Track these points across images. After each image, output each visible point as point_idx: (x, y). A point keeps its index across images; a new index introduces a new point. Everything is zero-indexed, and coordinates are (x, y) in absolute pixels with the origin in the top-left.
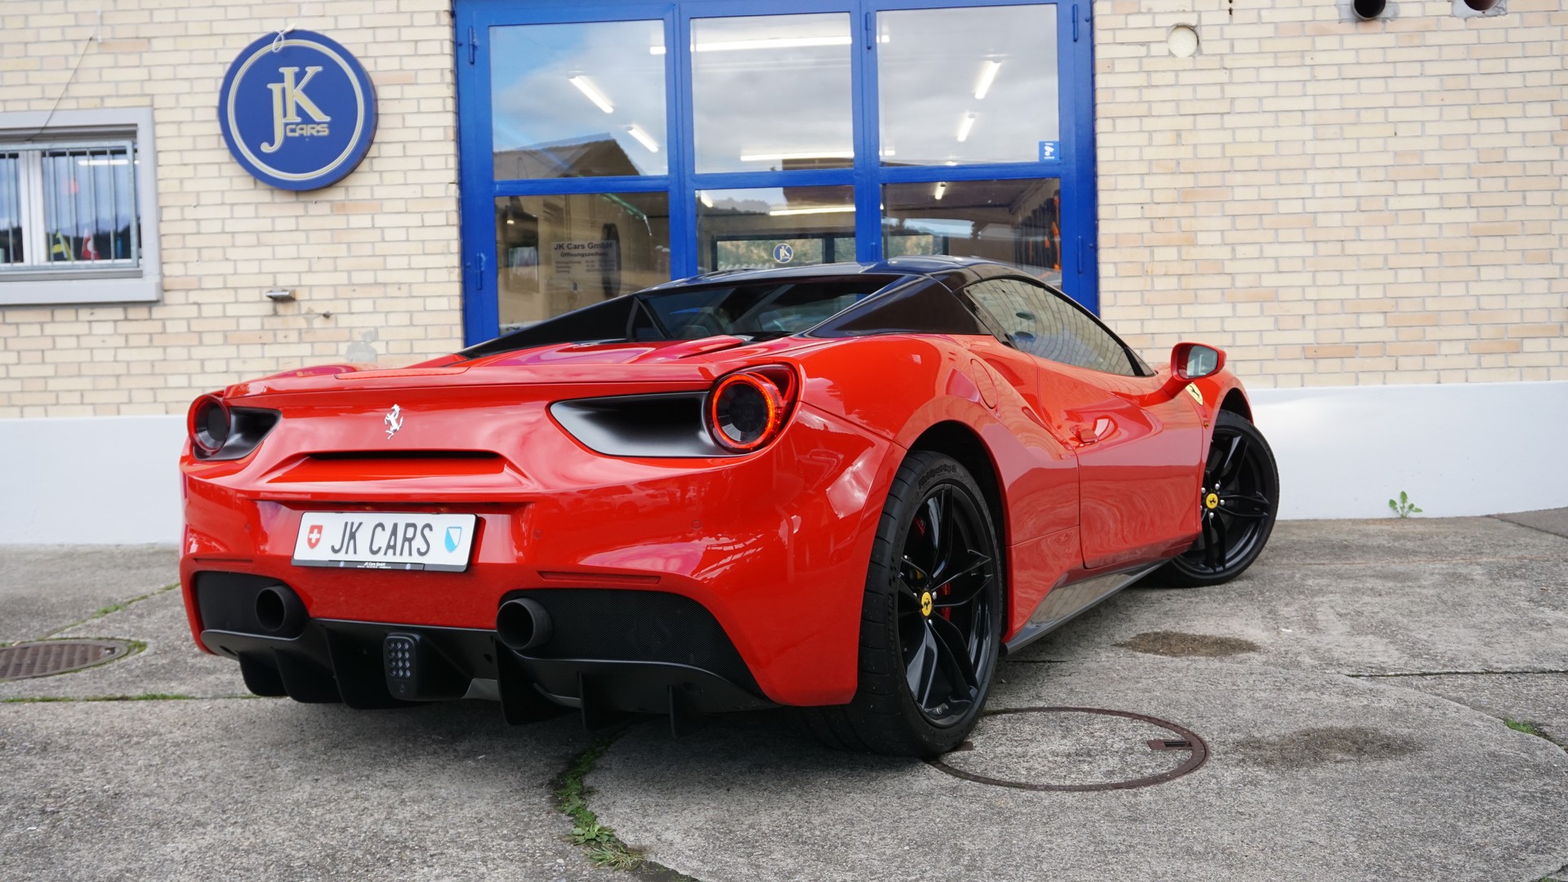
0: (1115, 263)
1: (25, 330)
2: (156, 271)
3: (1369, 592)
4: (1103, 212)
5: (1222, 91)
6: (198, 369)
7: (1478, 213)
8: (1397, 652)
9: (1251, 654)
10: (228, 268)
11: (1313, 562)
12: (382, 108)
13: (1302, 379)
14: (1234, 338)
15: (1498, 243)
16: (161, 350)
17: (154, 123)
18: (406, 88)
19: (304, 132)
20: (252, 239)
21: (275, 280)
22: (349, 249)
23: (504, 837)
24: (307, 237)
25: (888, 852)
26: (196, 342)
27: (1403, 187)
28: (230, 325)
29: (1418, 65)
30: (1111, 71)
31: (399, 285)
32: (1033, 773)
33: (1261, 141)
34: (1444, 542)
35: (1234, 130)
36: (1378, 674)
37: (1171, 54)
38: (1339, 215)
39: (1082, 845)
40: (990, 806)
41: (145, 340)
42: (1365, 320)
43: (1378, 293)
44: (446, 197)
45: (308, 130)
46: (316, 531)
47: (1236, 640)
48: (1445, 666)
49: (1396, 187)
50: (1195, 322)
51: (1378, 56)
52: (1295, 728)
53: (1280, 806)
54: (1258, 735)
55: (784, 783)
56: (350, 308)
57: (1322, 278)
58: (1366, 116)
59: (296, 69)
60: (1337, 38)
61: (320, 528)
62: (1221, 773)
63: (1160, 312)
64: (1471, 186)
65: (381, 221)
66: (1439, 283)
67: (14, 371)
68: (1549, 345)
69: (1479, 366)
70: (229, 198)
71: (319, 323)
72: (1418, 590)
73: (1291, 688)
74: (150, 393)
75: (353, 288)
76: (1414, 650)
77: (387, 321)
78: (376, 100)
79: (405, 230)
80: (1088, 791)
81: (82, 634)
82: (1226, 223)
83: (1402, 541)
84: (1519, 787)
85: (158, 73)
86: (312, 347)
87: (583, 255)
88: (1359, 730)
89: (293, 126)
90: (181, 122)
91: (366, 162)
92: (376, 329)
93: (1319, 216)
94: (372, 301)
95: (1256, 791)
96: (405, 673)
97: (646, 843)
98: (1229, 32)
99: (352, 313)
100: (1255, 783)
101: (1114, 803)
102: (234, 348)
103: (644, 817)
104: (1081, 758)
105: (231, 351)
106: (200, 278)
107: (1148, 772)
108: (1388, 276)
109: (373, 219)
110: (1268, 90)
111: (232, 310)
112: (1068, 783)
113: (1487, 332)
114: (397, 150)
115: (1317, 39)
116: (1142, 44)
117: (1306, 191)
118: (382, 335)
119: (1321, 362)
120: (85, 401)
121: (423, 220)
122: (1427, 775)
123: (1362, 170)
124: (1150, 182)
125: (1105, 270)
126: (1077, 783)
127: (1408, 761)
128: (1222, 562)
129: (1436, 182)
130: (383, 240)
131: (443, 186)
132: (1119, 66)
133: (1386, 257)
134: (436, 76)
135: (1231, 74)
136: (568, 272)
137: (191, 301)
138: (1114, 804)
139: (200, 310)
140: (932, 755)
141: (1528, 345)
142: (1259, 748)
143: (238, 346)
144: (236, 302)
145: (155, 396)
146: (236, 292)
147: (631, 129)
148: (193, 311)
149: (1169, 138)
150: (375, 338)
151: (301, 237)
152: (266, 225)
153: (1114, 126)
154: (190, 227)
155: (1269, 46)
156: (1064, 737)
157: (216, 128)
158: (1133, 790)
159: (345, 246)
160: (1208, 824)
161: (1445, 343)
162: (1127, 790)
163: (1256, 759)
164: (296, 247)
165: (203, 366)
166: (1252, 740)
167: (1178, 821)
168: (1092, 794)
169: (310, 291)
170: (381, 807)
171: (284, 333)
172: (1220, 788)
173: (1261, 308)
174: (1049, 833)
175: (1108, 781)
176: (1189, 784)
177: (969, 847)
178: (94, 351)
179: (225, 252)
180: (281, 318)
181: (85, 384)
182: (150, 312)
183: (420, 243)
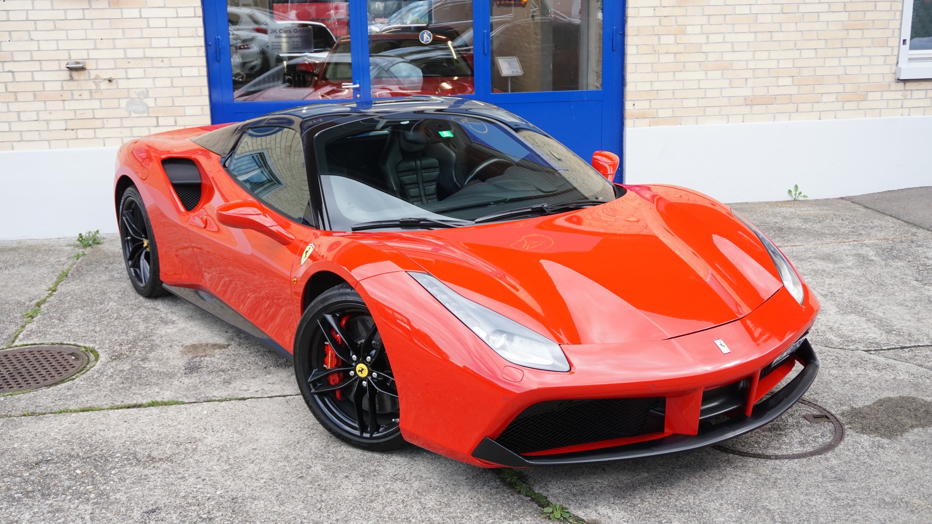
0: (637, 45)
4: (630, 12)
6: (16, 119)
7: (849, 15)
8: (876, 329)
10: (33, 46)
13: (743, 117)
14: (705, 92)
15: (857, 34)
20: (50, 25)
22: (124, 33)
24: (92, 24)
26: (13, 99)
28: (38, 87)
31: (162, 59)
32: (761, 446)
34: (834, 224)
36: (878, 349)
38: (771, 15)
39: (828, 501)
42: (781, 81)
43: (789, 64)
48: (909, 340)
50: (683, 82)
52: (871, 400)
53: (906, 464)
54: (857, 407)
56: (127, 75)
57: (758, 55)
62: (858, 439)
63: (662, 76)
65: (146, 13)
66: (824, 58)
68: (882, 96)
69: (843, 109)
71: (104, 85)
72: (849, 271)
75: (129, 60)
76: (884, 326)
77: (154, 84)
79: (164, 19)
80: (800, 458)
82: (704, 20)
83: (810, 224)
86: (101, 102)
88: (905, 400)
92: (147, 89)
93: (759, 16)
95: (886, 453)
97: (594, 517)
99: (129, 79)
100: (881, 447)
101: (820, 467)
102: (43, 103)
103: (574, 496)
104: (778, 432)
105: (39, 105)
106: (12, 53)
107: (821, 441)
108: (796, 54)
109: (140, 11)
111: (38, 76)
113: (849, 88)
118: (151, 95)
119: (755, 107)
121: (177, 13)
125: (630, 50)
126: (790, 452)
130: (149, 27)
133: (795, 42)
137: (6, 70)
139: (14, 77)
141: (871, 96)
142: (864, 417)
143: (45, 102)
144: (41, 70)
146: (41, 63)
148: (9, 77)
150: (147, 96)
151: (87, 24)
152: (61, 15)
154: (2, 16)
158: (823, 456)
159: (121, 30)
160: (880, 481)
161: (825, 95)
162: (820, 456)
163: (869, 427)
164: (84, 31)
165: (19, 116)
166: (856, 411)
167: (863, 479)
168: (804, 460)
169: (97, 63)
170: (410, 498)
171: (79, 93)
172: (866, 451)
173: (722, 74)
174: (805, 493)
175: (805, 450)
176: (849, 450)
177: (772, 508)
179: (30, 34)
180: (76, 82)
183: (176, 29)
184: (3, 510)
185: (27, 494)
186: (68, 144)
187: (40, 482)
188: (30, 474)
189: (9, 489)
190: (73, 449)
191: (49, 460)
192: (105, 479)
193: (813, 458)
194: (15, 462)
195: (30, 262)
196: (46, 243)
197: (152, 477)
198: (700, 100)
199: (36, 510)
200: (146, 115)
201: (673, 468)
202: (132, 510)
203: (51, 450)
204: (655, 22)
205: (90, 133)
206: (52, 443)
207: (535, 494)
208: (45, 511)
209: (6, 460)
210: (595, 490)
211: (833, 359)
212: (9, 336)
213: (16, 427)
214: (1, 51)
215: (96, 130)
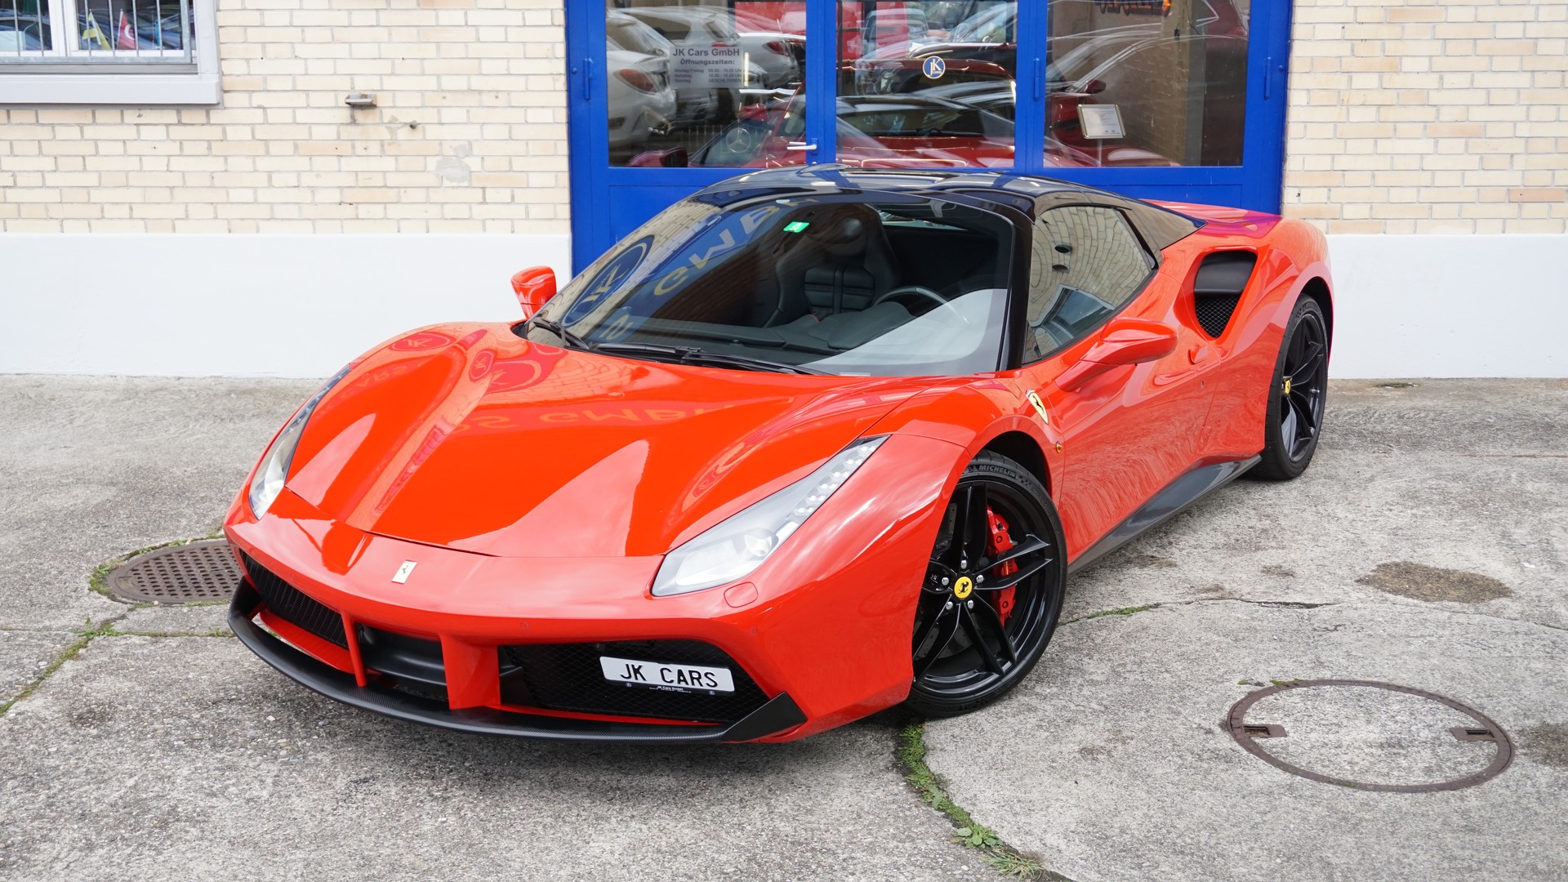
0: (1308, 90)
1: (62, 132)
2: (216, 70)
4: (1299, 31)
6: (266, 184)
9: (1504, 601)
10: (297, 67)
11: (1522, 452)
13: (1504, 224)
14: (1433, 177)
16: (222, 159)
20: (325, 35)
21: (352, 83)
22: (438, 49)
23: (894, 837)
24: (390, 34)
26: (261, 151)
28: (302, 133)
31: (497, 93)
32: (1356, 769)
38: (1563, 42)
39: (1436, 860)
40: (1332, 809)
41: (202, 148)
47: (1483, 579)
50: (1392, 158)
54: (1549, 721)
56: (440, 117)
57: (1536, 113)
62: (1532, 772)
65: (474, 17)
67: (51, 179)
71: (404, 133)
73: (1563, 655)
74: (211, 208)
75: (444, 94)
77: (482, 133)
79: (503, 29)
80: (1416, 792)
82: (1435, 48)
86: (397, 160)
87: (706, 63)
92: (470, 143)
93: (1541, 43)
94: (465, 110)
97: (1034, 848)
99: (443, 124)
102: (307, 159)
103: (1015, 814)
104: (1395, 751)
105: (302, 163)
106: (265, 78)
107: (1463, 770)
109: (466, 14)
111: (302, 116)
112: (1393, 782)
117: (1528, 14)
118: (476, 151)
119: (1527, 207)
120: (135, 215)
121: (524, 18)
125: (1297, 98)
126: (1402, 783)
130: (478, 41)
136: (689, 81)
137: (255, 105)
138: (1447, 810)
139: (265, 115)
142: (1558, 740)
143: (311, 157)
144: (308, 107)
145: (216, 213)
146: (308, 96)
148: (258, 116)
150: (469, 153)
151: (382, 34)
152: (342, 18)
154: (253, 18)
156: (1369, 722)
158: (1457, 793)
159: (434, 46)
160: (1542, 838)
162: (1452, 792)
163: (1560, 755)
164: (376, 45)
165: (270, 179)
166: (1548, 729)
167: (1513, 832)
168: (1422, 797)
169: (394, 97)
170: (754, 796)
171: (364, 144)
172: (1538, 792)
173: (1467, 144)
174: (1400, 845)
175: (1431, 780)
176: (1508, 787)
177: (1334, 861)
178: (143, 158)
179: (294, 48)
180: (360, 127)
181: (134, 195)
182: (208, 115)
183: (521, 45)
184: (154, 761)
185: (191, 742)
186: (342, 227)
187: (213, 727)
188: (202, 716)
189: (167, 733)
190: (271, 687)
191: (233, 699)
192: (307, 732)
193: (1439, 795)
194: (184, 697)
195: (268, 412)
196: (299, 384)
197: (376, 734)
198: (1423, 189)
199: (200, 764)
200: (466, 184)
201: (1193, 789)
202: (335, 777)
203: (239, 687)
204: (1344, 49)
205: (378, 211)
206: (243, 677)
207: (955, 807)
208: (212, 767)
209: (172, 694)
210: (1050, 810)
211: (1545, 645)
212: (215, 520)
213: (196, 650)
214: (249, 74)
215: (388, 205)
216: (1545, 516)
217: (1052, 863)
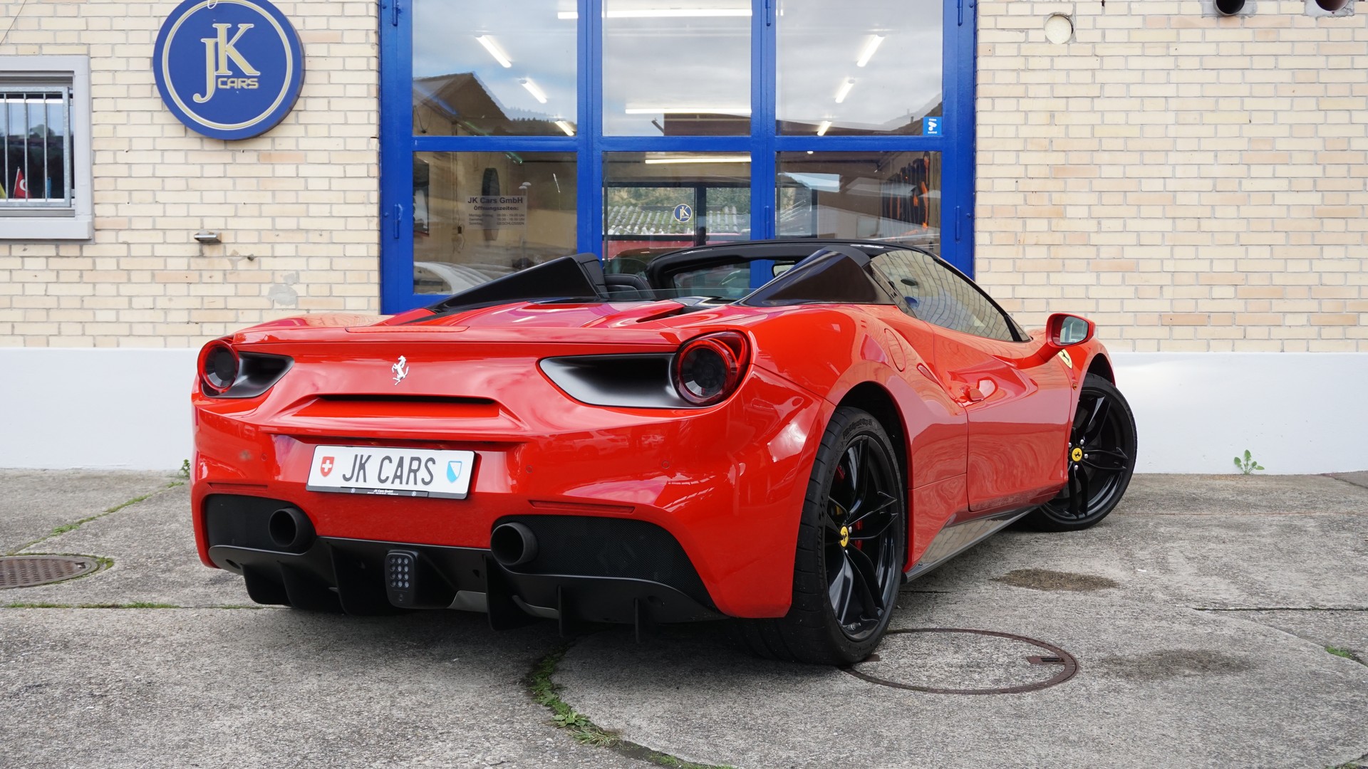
0: (990, 232)
2: (90, 213)
3: (1214, 540)
4: (980, 184)
5: (1093, 76)
6: (127, 307)
7: (1323, 196)
8: (1237, 591)
9: (1111, 590)
10: (157, 211)
11: (1164, 512)
12: (309, 64)
13: (1159, 344)
14: (1097, 304)
15: (1339, 225)
16: (91, 285)
17: (90, 71)
18: (332, 46)
19: (235, 85)
20: (181, 184)
21: (202, 223)
22: (274, 196)
23: (496, 721)
24: (234, 184)
25: (821, 737)
26: (125, 280)
27: (1255, 171)
28: (158, 264)
29: (1273, 59)
30: (992, 54)
31: (321, 231)
32: (933, 680)
33: (1127, 123)
34: (1283, 497)
35: (1102, 112)
36: (1221, 608)
37: (1047, 40)
38: (1197, 194)
39: (978, 734)
40: (899, 704)
41: (75, 276)
42: (1217, 292)
43: (1230, 266)
44: (368, 150)
45: (239, 83)
46: (328, 461)
47: (1098, 578)
48: (1278, 603)
49: (1249, 169)
50: (1062, 288)
51: (1237, 49)
52: (1150, 649)
53: (1139, 708)
54: (1119, 654)
55: (724, 684)
56: (273, 252)
57: (1179, 252)
58: (1223, 104)
59: (229, 25)
60: (1200, 31)
61: (332, 460)
62: (1089, 683)
63: (1030, 278)
64: (1317, 171)
65: (305, 170)
66: (1286, 259)
69: (1320, 337)
70: (161, 144)
71: (243, 264)
72: (1258, 539)
73: (1147, 617)
74: (80, 326)
75: (277, 233)
76: (1252, 589)
77: (308, 265)
78: (304, 57)
79: (327, 179)
80: (979, 694)
81: (48, 550)
82: (1093, 199)
83: (1245, 496)
84: (1333, 698)
85: (95, 23)
86: (236, 287)
87: (495, 210)
88: (1204, 652)
89: (225, 79)
90: (116, 71)
91: (292, 115)
92: (297, 272)
93: (1178, 195)
94: (294, 246)
95: (1119, 697)
96: (404, 584)
97: (618, 727)
98: (1101, 22)
99: (275, 257)
100: (1117, 691)
101: (1002, 704)
102: (162, 286)
103: (611, 707)
104: (972, 669)
105: (157, 289)
106: (130, 219)
107: (1029, 681)
108: (1239, 252)
109: (297, 168)
110: (1135, 77)
111: (159, 250)
112: (963, 688)
113: (1328, 306)
114: (322, 104)
115: (1182, 32)
116: (1021, 30)
117: (1167, 171)
118: (302, 280)
119: (1176, 330)
120: (16, 332)
121: (345, 171)
122: (1259, 687)
123: (1219, 154)
124: (1025, 158)
125: (981, 238)
126: (970, 688)
127: (1244, 676)
128: (1085, 510)
129: (1286, 167)
130: (307, 189)
131: (365, 140)
132: (999, 50)
133: (1238, 234)
134: (361, 37)
135: (1102, 60)
136: (480, 224)
137: (120, 241)
139: (129, 250)
140: (846, 664)
141: (1364, 319)
142: (1121, 664)
143: (165, 284)
144: (164, 243)
145: (83, 330)
146: (165, 234)
147: (525, 82)
148: (123, 250)
149: (1044, 118)
150: (297, 281)
151: (228, 183)
152: (195, 170)
153: (993, 105)
154: (123, 171)
155: (1137, 36)
156: (956, 652)
157: (151, 78)
158: (1017, 694)
159: (270, 193)
160: (1080, 721)
161: (1289, 315)
162: (1012, 694)
163: (1119, 673)
164: (223, 193)
165: (130, 302)
166: (1114, 658)
168: (984, 697)
169: (236, 235)
171: (209, 274)
172: (1089, 694)
173: (1123, 278)
174: (951, 725)
175: (996, 687)
176: (1063, 691)
177: (886, 734)
178: (26, 285)
179: (155, 195)
180: (207, 260)
181: (16, 316)
182: (81, 249)
183: (342, 193)
186: (189, 342)
193: (1000, 696)
195: (108, 488)
197: (69, 660)
200: (293, 306)
204: (1019, 199)
205: (219, 329)
212: (19, 546)
214: (117, 216)
215: (228, 325)
216: (1167, 545)
217: (629, 736)
